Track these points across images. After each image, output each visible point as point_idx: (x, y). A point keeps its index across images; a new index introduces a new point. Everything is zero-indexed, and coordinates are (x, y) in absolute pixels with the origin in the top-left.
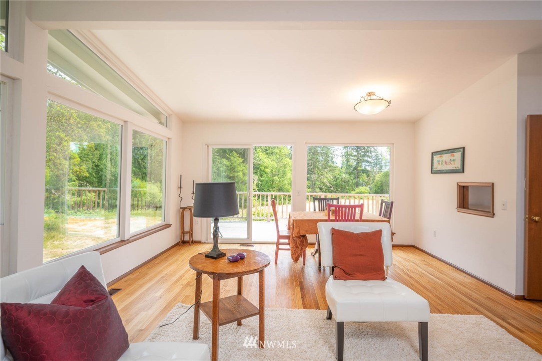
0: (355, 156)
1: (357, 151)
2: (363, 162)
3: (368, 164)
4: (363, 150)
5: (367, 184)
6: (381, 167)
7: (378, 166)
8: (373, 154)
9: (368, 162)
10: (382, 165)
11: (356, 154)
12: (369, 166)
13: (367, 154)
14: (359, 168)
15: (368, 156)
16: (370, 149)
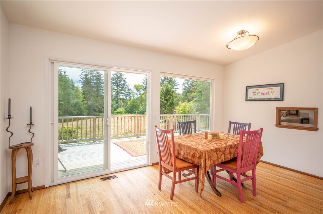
0: (116, 90)
1: (117, 87)
2: (120, 93)
3: (124, 95)
4: (121, 87)
5: (123, 107)
6: (131, 97)
7: (129, 96)
8: (127, 89)
9: (123, 93)
10: (131, 95)
11: (117, 89)
12: (124, 96)
13: (123, 89)
14: (119, 97)
15: (123, 90)
16: (124, 86)
